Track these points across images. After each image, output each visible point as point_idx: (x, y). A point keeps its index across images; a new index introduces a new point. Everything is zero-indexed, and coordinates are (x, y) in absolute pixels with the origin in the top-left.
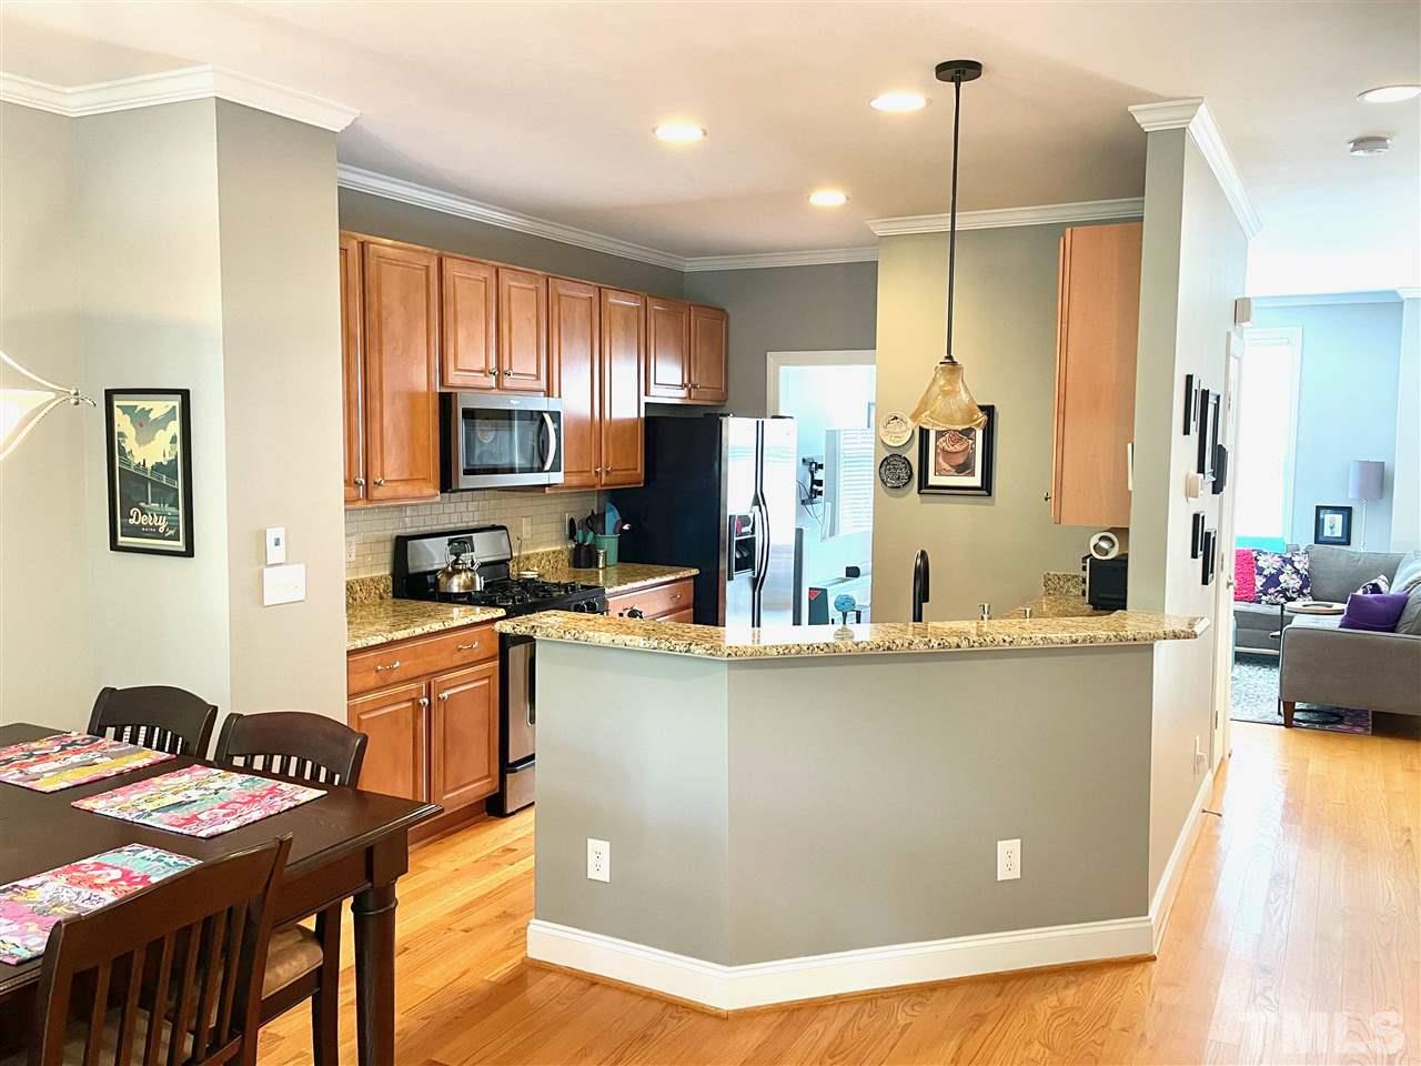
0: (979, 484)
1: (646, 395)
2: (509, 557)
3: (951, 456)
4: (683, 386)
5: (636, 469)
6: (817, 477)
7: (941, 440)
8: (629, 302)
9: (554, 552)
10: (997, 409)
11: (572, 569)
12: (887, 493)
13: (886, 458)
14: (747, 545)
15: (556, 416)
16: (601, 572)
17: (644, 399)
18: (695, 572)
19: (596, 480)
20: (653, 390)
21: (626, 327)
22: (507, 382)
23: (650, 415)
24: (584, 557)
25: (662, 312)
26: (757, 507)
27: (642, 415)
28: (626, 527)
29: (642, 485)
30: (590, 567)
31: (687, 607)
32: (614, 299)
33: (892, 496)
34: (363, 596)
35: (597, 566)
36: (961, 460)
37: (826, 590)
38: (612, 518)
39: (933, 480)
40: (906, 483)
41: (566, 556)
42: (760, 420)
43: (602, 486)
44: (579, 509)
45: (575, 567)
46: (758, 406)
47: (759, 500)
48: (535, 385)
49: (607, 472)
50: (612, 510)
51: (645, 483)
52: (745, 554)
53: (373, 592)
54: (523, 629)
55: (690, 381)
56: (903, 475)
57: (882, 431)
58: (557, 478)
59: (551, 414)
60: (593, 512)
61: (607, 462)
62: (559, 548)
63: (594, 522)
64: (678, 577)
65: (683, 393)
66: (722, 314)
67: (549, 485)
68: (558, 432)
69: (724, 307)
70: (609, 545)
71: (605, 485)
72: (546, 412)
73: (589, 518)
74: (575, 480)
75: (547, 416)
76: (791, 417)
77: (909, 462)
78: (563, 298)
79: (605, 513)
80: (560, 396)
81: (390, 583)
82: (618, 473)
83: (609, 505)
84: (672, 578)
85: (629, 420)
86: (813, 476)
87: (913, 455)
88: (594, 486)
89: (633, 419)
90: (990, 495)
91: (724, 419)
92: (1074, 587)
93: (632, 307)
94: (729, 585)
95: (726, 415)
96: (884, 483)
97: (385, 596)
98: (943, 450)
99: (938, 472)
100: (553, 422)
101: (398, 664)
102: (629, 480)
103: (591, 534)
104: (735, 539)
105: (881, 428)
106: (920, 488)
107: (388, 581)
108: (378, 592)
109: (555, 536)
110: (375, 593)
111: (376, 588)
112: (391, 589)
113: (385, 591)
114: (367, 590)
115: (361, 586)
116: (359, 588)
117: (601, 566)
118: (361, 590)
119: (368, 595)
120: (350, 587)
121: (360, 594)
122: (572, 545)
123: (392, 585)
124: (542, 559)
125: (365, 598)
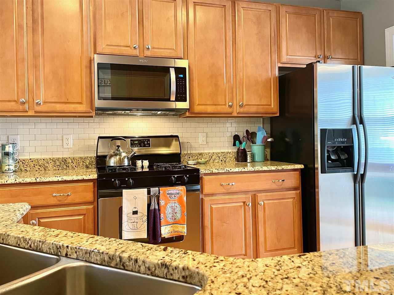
1: (279, 62)
2: (179, 152)
5: (270, 105)
9: (222, 153)
16: (248, 164)
17: (278, 65)
18: (301, 166)
19: (230, 110)
24: (241, 156)
27: (277, 74)
28: (269, 140)
29: (278, 115)
31: (293, 189)
32: (246, 6)
34: (74, 165)
38: (261, 134)
42: (357, 66)
43: (238, 114)
47: (356, 120)
50: (261, 130)
53: (81, 163)
62: (227, 150)
63: (251, 136)
64: (280, 168)
70: (257, 149)
71: (240, 113)
81: (94, 160)
88: (230, 113)
89: (266, 76)
97: (90, 166)
103: (245, 143)
107: (92, 159)
108: (84, 164)
109: (227, 144)
110: (83, 164)
111: (83, 162)
112: (94, 163)
113: (89, 164)
114: (77, 162)
115: (72, 160)
116: (71, 161)
117: (248, 161)
118: (72, 162)
119: (77, 165)
120: (65, 160)
121: (72, 164)
122: (235, 150)
123: (95, 161)
124: (213, 155)
125: (76, 166)
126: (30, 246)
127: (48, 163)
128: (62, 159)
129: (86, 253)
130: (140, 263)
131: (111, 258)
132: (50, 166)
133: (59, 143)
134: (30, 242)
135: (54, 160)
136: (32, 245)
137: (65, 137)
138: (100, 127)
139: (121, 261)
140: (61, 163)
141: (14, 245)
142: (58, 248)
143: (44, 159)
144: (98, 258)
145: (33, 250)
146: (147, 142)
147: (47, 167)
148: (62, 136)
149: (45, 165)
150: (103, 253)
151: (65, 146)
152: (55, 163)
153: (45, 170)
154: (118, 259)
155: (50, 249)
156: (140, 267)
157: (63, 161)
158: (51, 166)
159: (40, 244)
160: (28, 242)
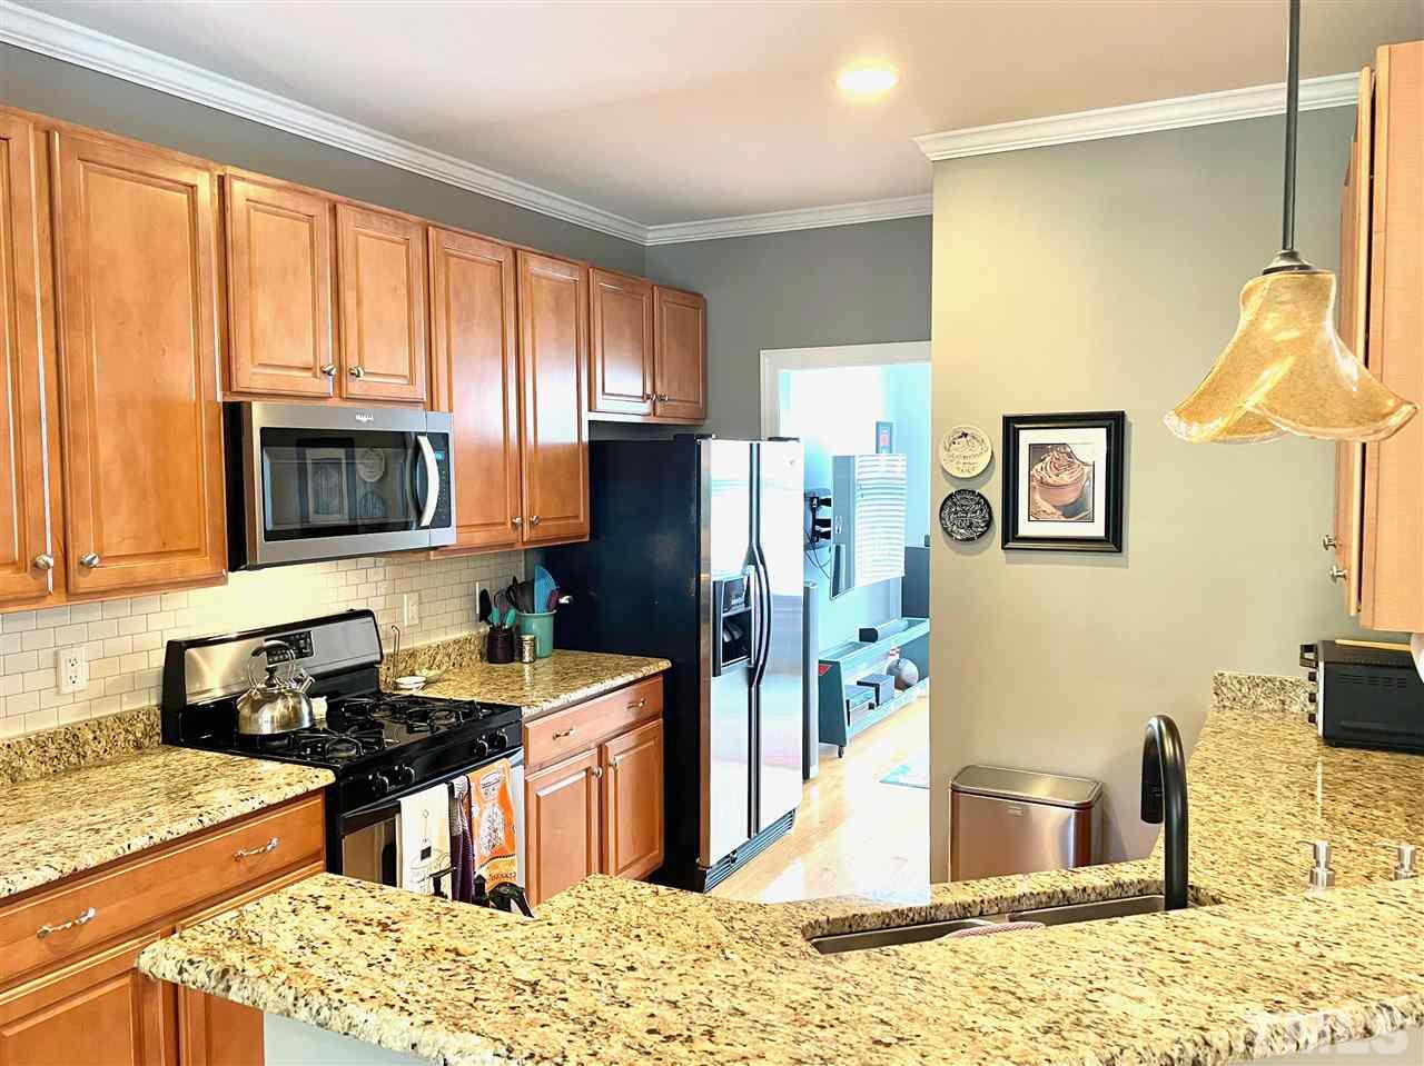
0: (1101, 533)
1: (590, 410)
2: (378, 658)
3: (1053, 491)
4: (645, 397)
5: (577, 517)
6: (820, 516)
7: (1038, 467)
8: (561, 273)
9: (455, 642)
10: (1129, 418)
11: (486, 664)
12: (953, 549)
13: (951, 496)
14: (741, 622)
15: (440, 441)
16: (527, 667)
17: (587, 416)
18: (665, 664)
19: (513, 536)
20: (601, 403)
21: (558, 308)
22: (355, 388)
23: (593, 439)
24: (502, 648)
25: (614, 292)
26: (753, 567)
27: (585, 438)
28: (564, 600)
29: (587, 539)
30: (512, 661)
31: (654, 717)
32: (535, 266)
33: (959, 552)
34: (99, 748)
35: (521, 660)
36: (1070, 497)
37: (838, 663)
38: (544, 587)
39: (1026, 528)
40: (982, 534)
41: (475, 647)
42: (755, 443)
43: (524, 543)
44: (493, 576)
45: (490, 663)
46: (750, 425)
47: (755, 557)
48: (407, 393)
49: (532, 523)
50: (543, 576)
51: (591, 538)
52: (737, 636)
53: (122, 737)
54: (201, 977)
55: (654, 391)
56: (979, 521)
57: (943, 454)
58: (446, 537)
59: (432, 437)
60: (515, 579)
61: (532, 507)
62: (465, 634)
63: (518, 594)
64: (640, 675)
65: (646, 407)
66: (696, 300)
67: (435, 548)
68: (444, 466)
69: (701, 292)
70: (539, 626)
71: (529, 542)
72: (422, 434)
73: (510, 588)
74: (479, 537)
75: (424, 441)
76: (795, 439)
77: (986, 502)
78: (453, 261)
79: (533, 580)
80: (451, 410)
81: (156, 720)
82: (550, 523)
83: (539, 569)
84: (631, 678)
85: (564, 446)
86: (814, 517)
87: (993, 492)
88: (512, 545)
89: (572, 445)
90: (1120, 551)
91: (704, 443)
92: (1266, 697)
93: (567, 282)
94: (715, 683)
95: (705, 437)
96: (950, 534)
97: (146, 742)
98: (1041, 482)
99: (1034, 516)
100: (435, 450)
101: (92, 913)
102: (564, 533)
103: (512, 612)
104: (723, 615)
105: (942, 450)
106: (1005, 540)
107: (152, 717)
108: (131, 737)
109: (459, 617)
110: (126, 740)
111: (127, 731)
112: (158, 730)
113: (145, 734)
114: (109, 736)
115: (94, 732)
116: (91, 736)
117: (527, 659)
118: (95, 738)
119: (110, 745)
120: (72, 736)
121: (94, 745)
122: (485, 629)
123: (160, 724)
124: (437, 653)
125: (106, 751)
126: (913, 920)
127: (22, 755)
128: (66, 733)
129: (1013, 901)
130: (1089, 891)
131: (1051, 897)
132: (29, 766)
133: (46, 678)
134: (911, 915)
135: (40, 742)
136: (916, 918)
137: (64, 655)
138: (164, 609)
139: (1064, 896)
140: (62, 749)
141: (878, 927)
142: (964, 908)
143: (9, 746)
144: (1033, 902)
145: (918, 924)
146: (305, 639)
147: (20, 769)
148: (56, 654)
149: (14, 764)
150: (1038, 894)
151: (67, 688)
152: (45, 751)
153: (14, 781)
154: (1061, 896)
155: (950, 913)
156: (1089, 895)
157: (68, 741)
158: (31, 763)
159: (933, 911)
160: (907, 915)
